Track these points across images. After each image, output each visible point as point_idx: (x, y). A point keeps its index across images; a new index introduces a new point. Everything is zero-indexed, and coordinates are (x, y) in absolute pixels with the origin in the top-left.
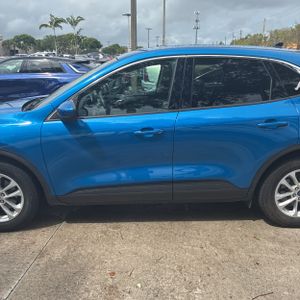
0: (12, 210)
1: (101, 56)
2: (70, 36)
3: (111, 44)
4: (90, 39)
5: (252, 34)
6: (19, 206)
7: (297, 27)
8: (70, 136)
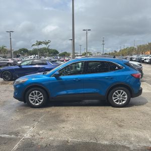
0: (40, 101)
1: (59, 58)
2: (45, 49)
3: (63, 52)
4: (54, 50)
5: (129, 47)
6: (42, 100)
7: (149, 44)
8: (57, 81)
